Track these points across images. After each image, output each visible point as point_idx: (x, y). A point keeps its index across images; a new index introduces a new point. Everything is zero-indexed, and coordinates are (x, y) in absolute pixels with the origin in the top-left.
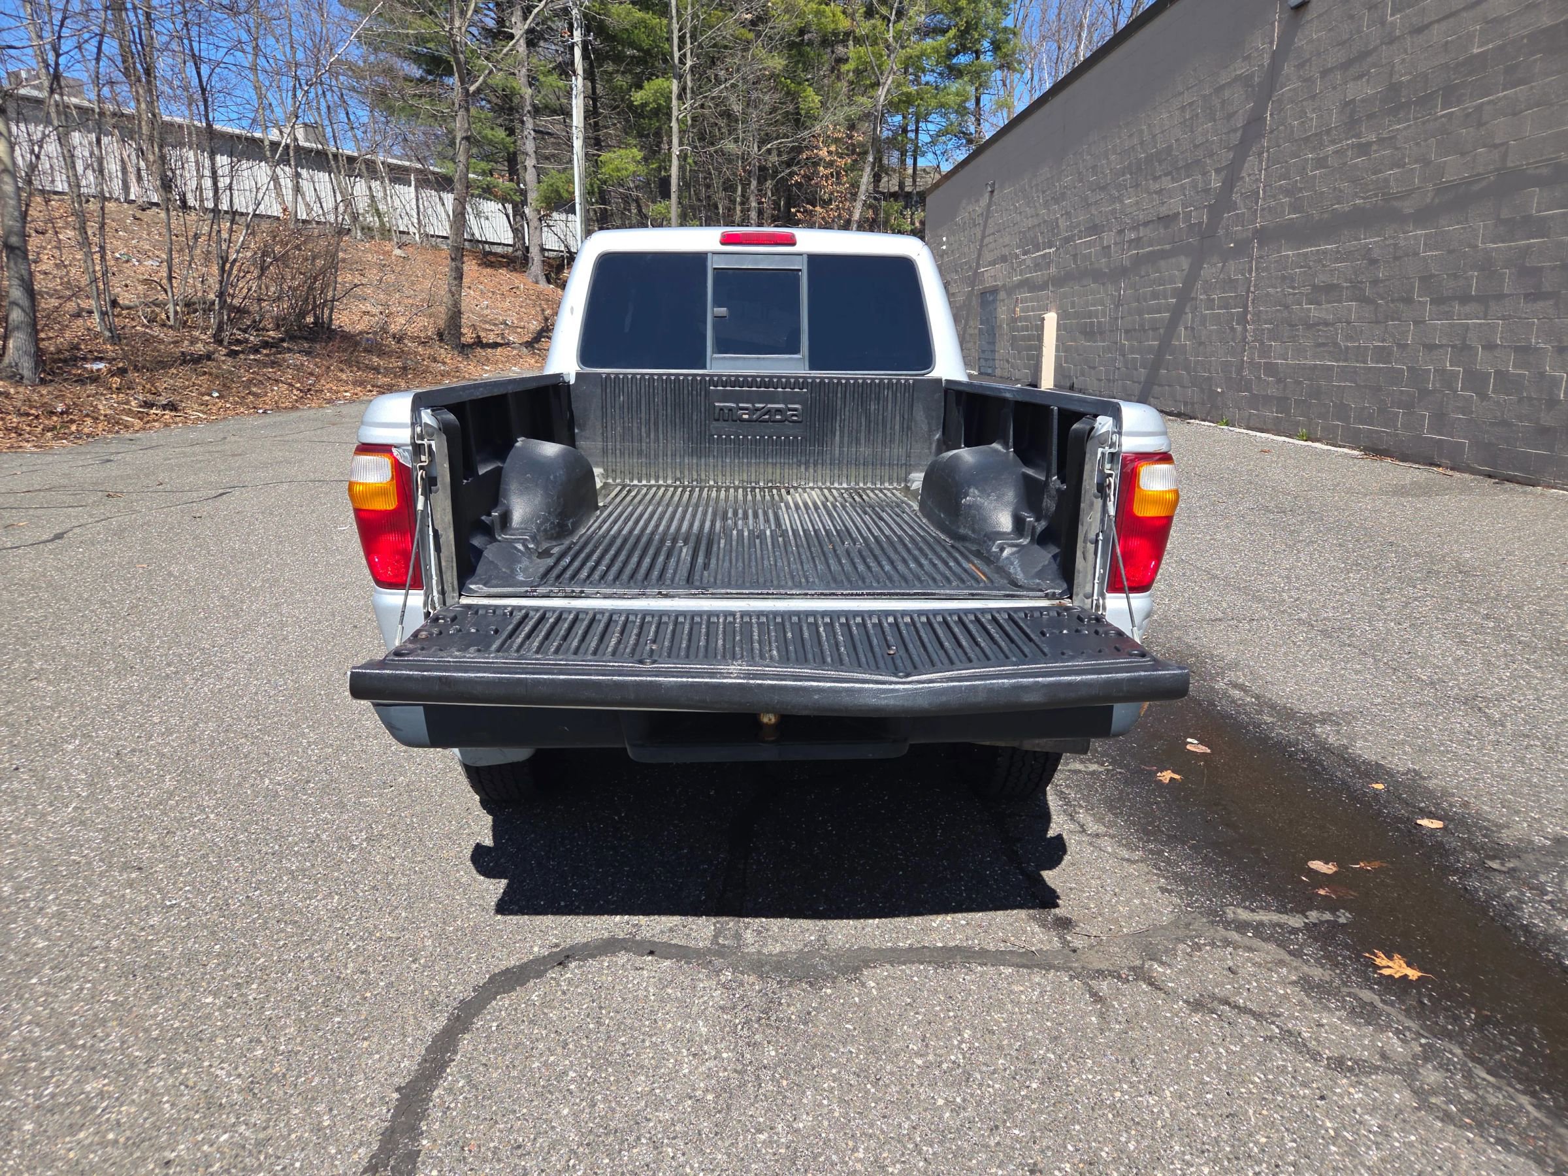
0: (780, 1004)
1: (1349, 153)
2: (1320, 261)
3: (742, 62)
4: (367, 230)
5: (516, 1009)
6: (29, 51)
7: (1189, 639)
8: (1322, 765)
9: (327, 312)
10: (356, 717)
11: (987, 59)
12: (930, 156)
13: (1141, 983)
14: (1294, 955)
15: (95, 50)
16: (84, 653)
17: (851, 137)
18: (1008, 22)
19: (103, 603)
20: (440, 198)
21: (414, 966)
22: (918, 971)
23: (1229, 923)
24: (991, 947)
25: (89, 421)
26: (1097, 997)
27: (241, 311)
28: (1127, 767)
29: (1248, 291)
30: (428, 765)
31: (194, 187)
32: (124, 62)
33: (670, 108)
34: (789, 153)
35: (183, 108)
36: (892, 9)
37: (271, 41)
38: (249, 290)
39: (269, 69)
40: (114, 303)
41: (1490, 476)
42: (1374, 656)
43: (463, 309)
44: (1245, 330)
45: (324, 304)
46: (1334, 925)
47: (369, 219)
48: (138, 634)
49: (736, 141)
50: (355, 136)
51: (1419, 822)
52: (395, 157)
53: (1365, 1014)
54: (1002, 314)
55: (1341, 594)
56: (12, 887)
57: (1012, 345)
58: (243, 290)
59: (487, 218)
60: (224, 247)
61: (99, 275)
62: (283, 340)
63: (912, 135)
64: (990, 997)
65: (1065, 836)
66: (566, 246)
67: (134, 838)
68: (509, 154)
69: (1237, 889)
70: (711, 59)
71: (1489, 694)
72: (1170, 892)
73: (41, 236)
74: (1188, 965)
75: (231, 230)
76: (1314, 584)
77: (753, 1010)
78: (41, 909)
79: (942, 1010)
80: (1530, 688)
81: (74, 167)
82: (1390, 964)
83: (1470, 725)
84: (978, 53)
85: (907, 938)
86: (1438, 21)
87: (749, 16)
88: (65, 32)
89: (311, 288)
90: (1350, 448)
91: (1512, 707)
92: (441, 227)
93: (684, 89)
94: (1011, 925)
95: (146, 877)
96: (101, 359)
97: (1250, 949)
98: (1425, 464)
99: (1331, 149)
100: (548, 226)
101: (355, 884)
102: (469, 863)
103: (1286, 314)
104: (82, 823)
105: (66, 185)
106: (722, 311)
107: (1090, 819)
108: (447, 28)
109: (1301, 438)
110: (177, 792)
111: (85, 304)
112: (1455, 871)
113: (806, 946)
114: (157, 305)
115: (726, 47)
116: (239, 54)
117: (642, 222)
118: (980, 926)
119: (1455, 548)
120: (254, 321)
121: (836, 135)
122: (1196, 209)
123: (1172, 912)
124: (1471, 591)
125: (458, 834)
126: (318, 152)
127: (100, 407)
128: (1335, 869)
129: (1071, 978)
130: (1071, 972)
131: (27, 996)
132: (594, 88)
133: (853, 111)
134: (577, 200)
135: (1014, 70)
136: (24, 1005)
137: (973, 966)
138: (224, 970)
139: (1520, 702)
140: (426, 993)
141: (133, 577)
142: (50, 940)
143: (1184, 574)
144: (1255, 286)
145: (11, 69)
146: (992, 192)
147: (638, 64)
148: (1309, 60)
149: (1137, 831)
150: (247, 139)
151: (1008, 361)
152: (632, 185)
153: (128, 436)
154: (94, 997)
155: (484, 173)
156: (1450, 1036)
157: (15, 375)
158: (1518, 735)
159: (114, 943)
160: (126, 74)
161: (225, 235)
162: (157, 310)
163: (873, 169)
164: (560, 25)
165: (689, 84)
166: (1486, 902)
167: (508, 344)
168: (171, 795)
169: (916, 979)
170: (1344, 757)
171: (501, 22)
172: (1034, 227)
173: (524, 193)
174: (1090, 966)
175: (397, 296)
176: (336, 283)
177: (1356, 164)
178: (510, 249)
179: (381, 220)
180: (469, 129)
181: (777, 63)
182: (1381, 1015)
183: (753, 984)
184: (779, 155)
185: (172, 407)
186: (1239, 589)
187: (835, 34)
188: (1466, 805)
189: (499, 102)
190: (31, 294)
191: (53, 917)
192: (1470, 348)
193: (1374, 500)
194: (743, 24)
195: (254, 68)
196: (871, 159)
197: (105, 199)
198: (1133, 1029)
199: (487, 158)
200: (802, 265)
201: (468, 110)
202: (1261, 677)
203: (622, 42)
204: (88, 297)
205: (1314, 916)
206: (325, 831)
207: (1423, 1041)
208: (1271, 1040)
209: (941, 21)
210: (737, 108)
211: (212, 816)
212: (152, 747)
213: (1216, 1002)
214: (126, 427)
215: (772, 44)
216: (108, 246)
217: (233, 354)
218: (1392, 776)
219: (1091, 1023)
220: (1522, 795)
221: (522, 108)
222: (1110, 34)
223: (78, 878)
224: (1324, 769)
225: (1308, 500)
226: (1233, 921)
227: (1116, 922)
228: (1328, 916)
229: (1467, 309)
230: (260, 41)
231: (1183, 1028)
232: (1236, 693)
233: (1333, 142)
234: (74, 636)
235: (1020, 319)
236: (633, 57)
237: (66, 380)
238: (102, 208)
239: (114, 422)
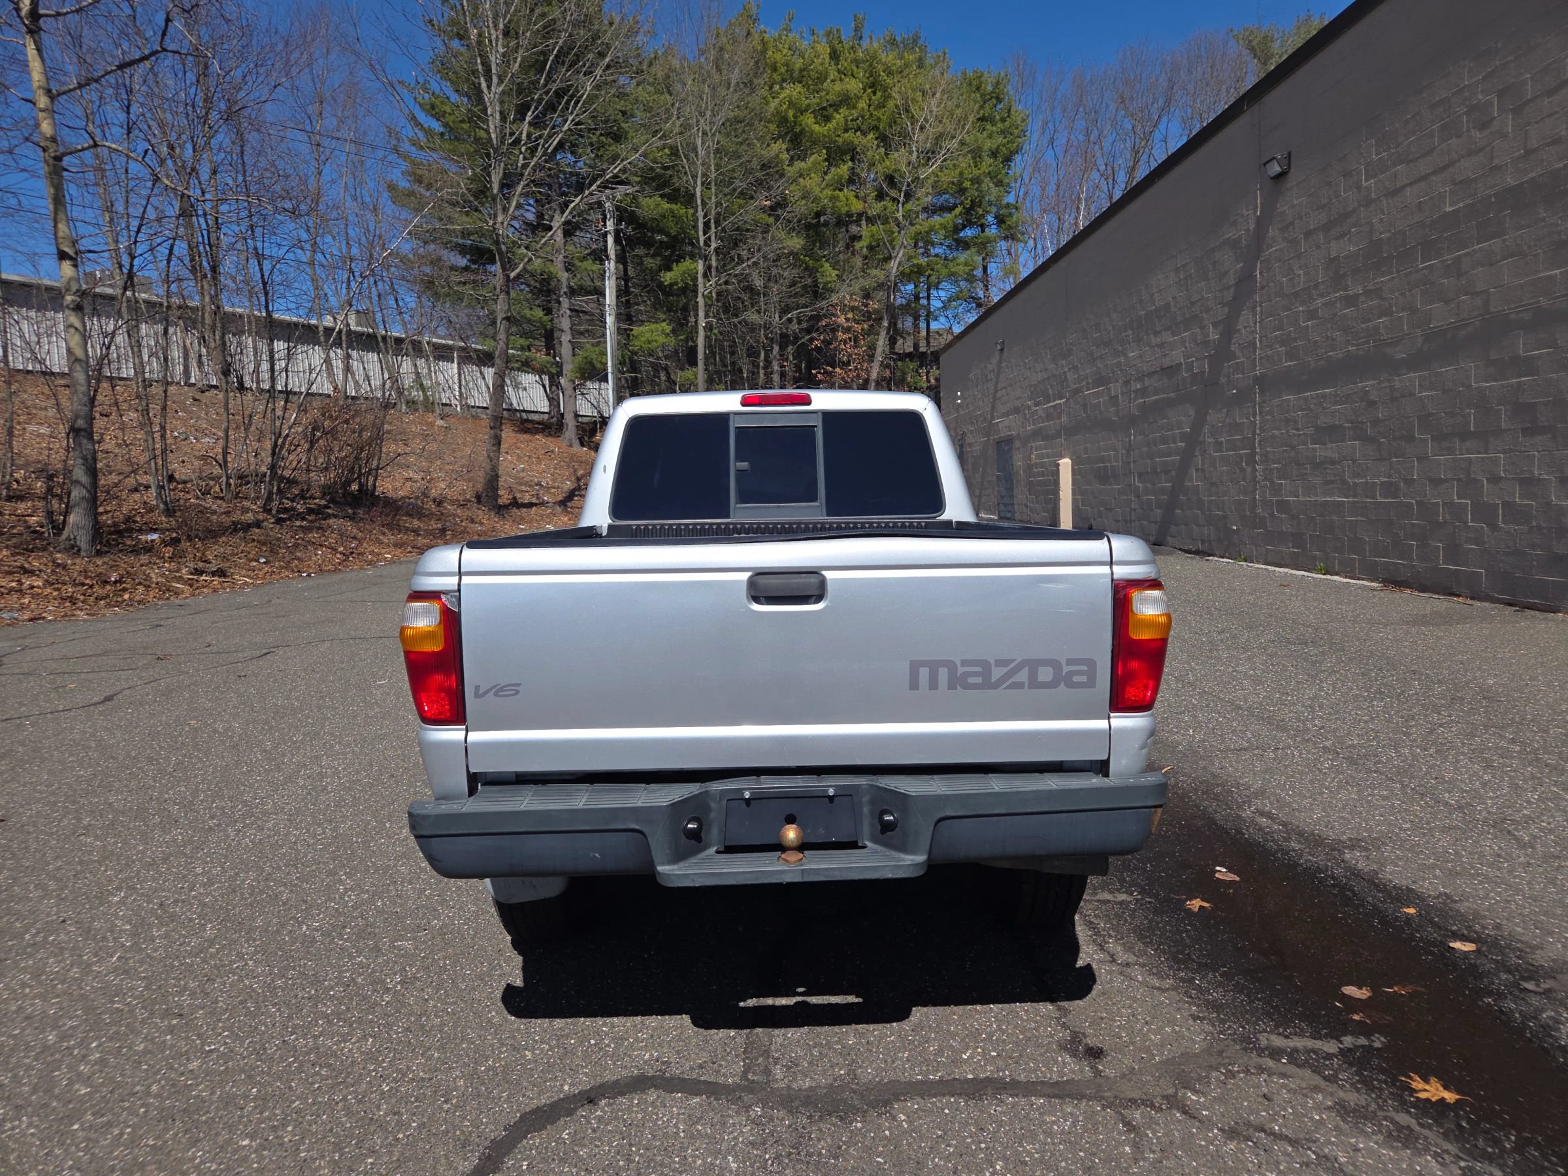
0: (810, 1139)
1: (1338, 305)
2: (1320, 404)
3: (763, 242)
4: (411, 403)
5: (546, 1148)
6: (106, 254)
7: (1214, 769)
8: (1353, 891)
9: (371, 479)
10: (391, 863)
11: (992, 231)
12: (942, 319)
13: (1175, 1112)
14: (1329, 1081)
15: (167, 252)
16: (131, 809)
17: (866, 305)
18: (1010, 199)
19: (150, 760)
20: (481, 373)
21: (446, 1107)
22: (949, 1105)
23: (1263, 1050)
24: (1022, 1078)
25: (141, 589)
26: (1130, 1127)
27: (291, 482)
28: (1156, 896)
29: (1254, 434)
30: (461, 908)
31: (251, 370)
32: (192, 260)
33: (696, 286)
34: (808, 321)
35: (245, 300)
36: (900, 191)
37: (328, 239)
38: (299, 462)
39: (325, 263)
40: (171, 478)
41: (1510, 605)
42: (1401, 783)
43: (500, 473)
44: (1255, 470)
45: (369, 473)
46: (1369, 1049)
47: (414, 393)
48: (183, 789)
49: (759, 312)
50: (403, 320)
51: (1452, 945)
52: (440, 337)
53: (1403, 1138)
54: (1018, 461)
55: (1365, 722)
56: (57, 1036)
57: (1029, 490)
58: (291, 463)
59: (525, 389)
60: (278, 424)
61: (158, 452)
62: (327, 507)
63: (924, 302)
64: (1022, 1128)
65: (1094, 966)
66: (599, 412)
67: (175, 986)
68: (546, 330)
69: (1270, 1016)
70: (733, 241)
71: (1517, 817)
72: (1202, 1019)
73: (106, 419)
74: (1222, 1093)
75: (285, 409)
76: (1338, 712)
77: (783, 1145)
78: (84, 1056)
79: (972, 1142)
80: (1560, 810)
81: (140, 356)
82: (1427, 1087)
83: (1500, 848)
84: (983, 227)
85: (937, 1071)
86: (1410, 184)
87: (768, 203)
88: (141, 237)
89: (357, 458)
90: (1368, 580)
91: (1541, 829)
92: (481, 397)
93: (709, 268)
94: (1042, 1055)
95: (186, 1023)
96: (155, 531)
97: (1284, 1076)
98: (1444, 594)
99: (1320, 301)
100: (583, 394)
101: (389, 1026)
102: (500, 1004)
103: (1293, 454)
104: (126, 972)
105: (132, 372)
106: (744, 465)
107: (1119, 948)
108: (491, 222)
109: (1319, 572)
110: (217, 940)
111: (144, 479)
112: (1490, 994)
113: (835, 1080)
114: (212, 479)
115: (748, 230)
116: (299, 251)
117: (671, 389)
118: (1011, 1057)
119: (1478, 674)
120: (302, 491)
121: (852, 304)
122: (1197, 359)
123: (1205, 1039)
124: (1496, 716)
125: (490, 975)
126: (369, 335)
127: (153, 575)
128: (1369, 994)
129: (1104, 1107)
130: (1104, 1102)
131: (69, 1141)
132: (626, 270)
133: (867, 283)
134: (610, 370)
135: (1018, 240)
136: (65, 1150)
137: (1004, 1097)
138: (261, 1113)
139: (1549, 823)
140: (458, 1133)
141: (180, 735)
142: (91, 1087)
143: (1207, 706)
144: (1261, 428)
145: (88, 270)
146: (1002, 350)
147: (667, 248)
148: (1292, 223)
149: (1167, 959)
150: (303, 326)
151: (1026, 506)
152: (661, 355)
153: (177, 602)
154: (133, 1142)
155: (522, 349)
156: (1490, 1158)
157: (72, 547)
158: (1548, 857)
159: (154, 1088)
160: (193, 270)
161: (279, 413)
162: (212, 483)
163: (888, 333)
164: (595, 216)
165: (714, 263)
166: (1522, 1022)
167: (543, 504)
168: (212, 942)
169: (947, 1111)
170: (1374, 882)
171: (540, 216)
172: (1044, 380)
173: (560, 366)
174: (1122, 1096)
175: (438, 463)
176: (381, 452)
177: (1345, 315)
178: (546, 416)
179: (425, 395)
180: (509, 310)
181: (796, 243)
182: (1417, 1139)
183: (783, 1119)
184: (799, 323)
185: (221, 573)
186: (1263, 718)
187: (849, 215)
188: (1498, 927)
189: (537, 285)
190: (93, 472)
191: (96, 1064)
192: (1475, 480)
193: (1395, 630)
194: (763, 209)
195: (311, 263)
196: (886, 324)
197: (168, 383)
198: (1167, 1158)
199: (525, 335)
200: (818, 422)
201: (508, 293)
202: (1289, 805)
203: (653, 230)
204: (146, 473)
205: (1348, 1041)
206: (360, 975)
207: (1462, 1164)
208: (1307, 1166)
209: (947, 201)
210: (758, 283)
211: (250, 963)
212: (194, 897)
213: (1251, 1130)
214: (177, 594)
215: (791, 228)
216: (168, 426)
217: (279, 521)
218: (1423, 900)
219: (1124, 1153)
220: (1554, 916)
221: (559, 290)
222: (1106, 205)
223: (121, 1026)
224: (1355, 894)
225: (1328, 632)
226: (1266, 1048)
227: (1148, 1050)
228: (1362, 1041)
229: (1468, 444)
230: (318, 239)
231: (1218, 1155)
232: (1264, 821)
233: (1322, 295)
234: (122, 793)
235: (1036, 465)
236: (661, 242)
237: (121, 551)
238: (165, 392)
239: (166, 590)
